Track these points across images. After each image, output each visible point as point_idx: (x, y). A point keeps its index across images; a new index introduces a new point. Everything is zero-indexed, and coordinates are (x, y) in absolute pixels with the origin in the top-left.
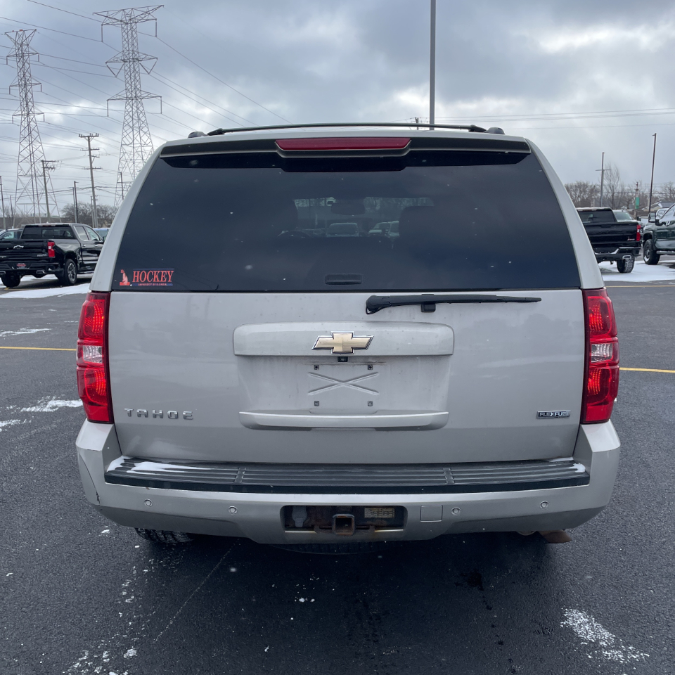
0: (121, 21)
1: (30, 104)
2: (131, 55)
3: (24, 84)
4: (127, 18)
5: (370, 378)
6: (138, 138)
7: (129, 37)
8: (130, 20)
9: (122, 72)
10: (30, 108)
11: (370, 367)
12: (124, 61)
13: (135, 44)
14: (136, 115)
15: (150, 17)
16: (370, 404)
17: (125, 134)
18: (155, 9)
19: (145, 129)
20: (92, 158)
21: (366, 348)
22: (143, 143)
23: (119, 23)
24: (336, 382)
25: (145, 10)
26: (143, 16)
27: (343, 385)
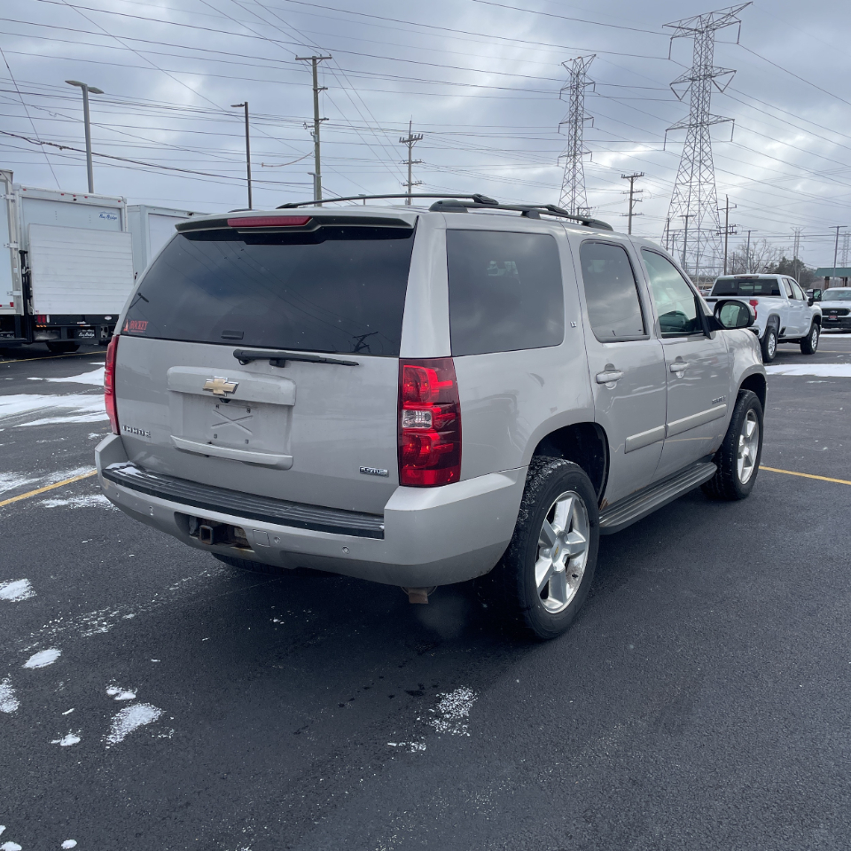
0: (696, 30)
1: (579, 142)
2: (702, 70)
3: (576, 119)
4: (704, 26)
5: (248, 420)
6: (698, 174)
7: (703, 49)
8: (707, 27)
9: (689, 93)
10: (578, 146)
11: (249, 411)
12: (693, 80)
13: (710, 57)
14: (699, 146)
15: (733, 20)
16: (247, 441)
17: (682, 170)
18: (741, 9)
19: (708, 163)
20: (633, 202)
21: (233, 393)
22: (702, 180)
23: (693, 32)
24: (228, 420)
25: (727, 12)
26: (723, 20)
27: (233, 424)
